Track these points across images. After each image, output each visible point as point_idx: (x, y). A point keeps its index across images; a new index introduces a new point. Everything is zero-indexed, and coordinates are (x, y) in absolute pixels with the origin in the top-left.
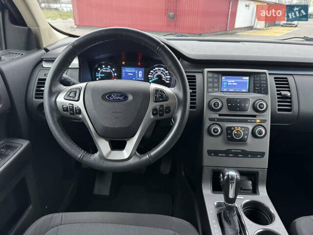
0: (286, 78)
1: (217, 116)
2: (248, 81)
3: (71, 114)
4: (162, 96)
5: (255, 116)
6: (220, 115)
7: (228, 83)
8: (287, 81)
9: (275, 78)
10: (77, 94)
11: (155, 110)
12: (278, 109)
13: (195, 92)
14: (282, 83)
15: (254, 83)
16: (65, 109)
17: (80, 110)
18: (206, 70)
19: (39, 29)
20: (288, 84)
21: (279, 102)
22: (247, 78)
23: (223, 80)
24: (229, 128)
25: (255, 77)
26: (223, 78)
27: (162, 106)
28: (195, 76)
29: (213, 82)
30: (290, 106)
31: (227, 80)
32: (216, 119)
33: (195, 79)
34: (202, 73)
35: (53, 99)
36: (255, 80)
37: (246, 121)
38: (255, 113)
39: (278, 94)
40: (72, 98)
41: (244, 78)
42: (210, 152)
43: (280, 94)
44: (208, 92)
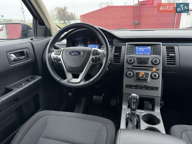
0: (174, 47)
1: (131, 67)
2: (150, 49)
3: (57, 61)
4: (96, 53)
6: (133, 66)
7: (139, 50)
8: (174, 48)
9: (166, 47)
10: (60, 52)
11: (92, 59)
12: (167, 63)
13: (121, 55)
14: (170, 50)
15: (154, 50)
16: (54, 59)
17: (60, 59)
18: (127, 43)
19: (50, 27)
20: (174, 50)
21: (167, 59)
22: (150, 47)
23: (136, 49)
24: (137, 73)
25: (154, 47)
26: (136, 47)
27: (96, 57)
28: (121, 47)
29: (130, 49)
30: (175, 62)
31: (138, 49)
32: (131, 68)
33: (121, 48)
34: (125, 45)
35: (50, 54)
36: (154, 48)
37: (147, 70)
38: (153, 66)
39: (167, 55)
40: (57, 54)
41: (148, 47)
42: (127, 86)
43: (169, 55)
44: (127, 54)
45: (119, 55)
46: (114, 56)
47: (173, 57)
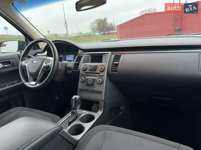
0: (120, 56)
1: (84, 73)
6: (86, 73)
9: (115, 56)
11: (44, 66)
14: (117, 58)
16: (24, 66)
18: (85, 53)
20: (120, 58)
21: (112, 67)
27: (47, 65)
29: (86, 58)
33: (82, 57)
35: (21, 63)
36: (104, 57)
37: (95, 76)
38: (99, 72)
40: (25, 62)
42: (80, 90)
43: (113, 63)
44: (83, 63)
45: (78, 63)
46: (75, 64)
47: (117, 65)
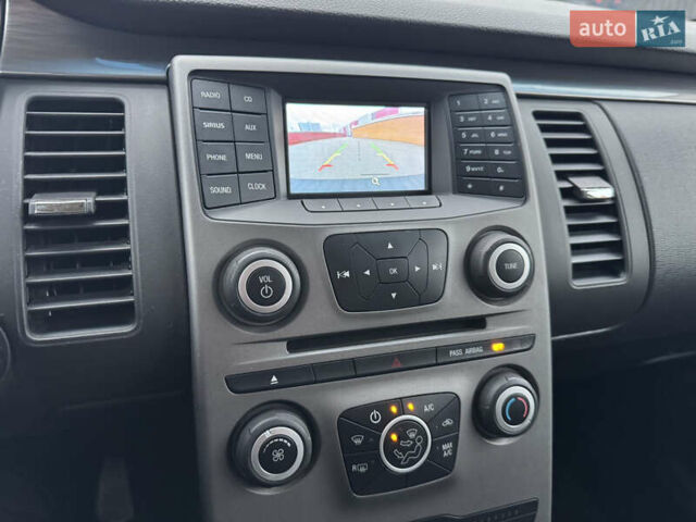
1: (281, 356)
5: (478, 322)
6: (295, 344)
9: (538, 115)
12: (574, 266)
13: (121, 210)
14: (570, 139)
18: (183, 64)
20: (592, 143)
24: (355, 419)
25: (454, 109)
26: (293, 113)
29: (233, 141)
33: (120, 123)
34: (166, 83)
36: (456, 127)
39: (566, 193)
44: (206, 203)
45: (103, 210)
